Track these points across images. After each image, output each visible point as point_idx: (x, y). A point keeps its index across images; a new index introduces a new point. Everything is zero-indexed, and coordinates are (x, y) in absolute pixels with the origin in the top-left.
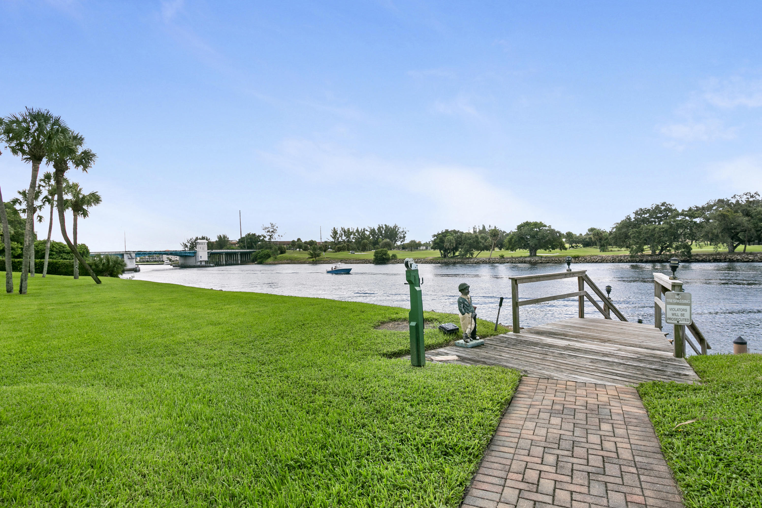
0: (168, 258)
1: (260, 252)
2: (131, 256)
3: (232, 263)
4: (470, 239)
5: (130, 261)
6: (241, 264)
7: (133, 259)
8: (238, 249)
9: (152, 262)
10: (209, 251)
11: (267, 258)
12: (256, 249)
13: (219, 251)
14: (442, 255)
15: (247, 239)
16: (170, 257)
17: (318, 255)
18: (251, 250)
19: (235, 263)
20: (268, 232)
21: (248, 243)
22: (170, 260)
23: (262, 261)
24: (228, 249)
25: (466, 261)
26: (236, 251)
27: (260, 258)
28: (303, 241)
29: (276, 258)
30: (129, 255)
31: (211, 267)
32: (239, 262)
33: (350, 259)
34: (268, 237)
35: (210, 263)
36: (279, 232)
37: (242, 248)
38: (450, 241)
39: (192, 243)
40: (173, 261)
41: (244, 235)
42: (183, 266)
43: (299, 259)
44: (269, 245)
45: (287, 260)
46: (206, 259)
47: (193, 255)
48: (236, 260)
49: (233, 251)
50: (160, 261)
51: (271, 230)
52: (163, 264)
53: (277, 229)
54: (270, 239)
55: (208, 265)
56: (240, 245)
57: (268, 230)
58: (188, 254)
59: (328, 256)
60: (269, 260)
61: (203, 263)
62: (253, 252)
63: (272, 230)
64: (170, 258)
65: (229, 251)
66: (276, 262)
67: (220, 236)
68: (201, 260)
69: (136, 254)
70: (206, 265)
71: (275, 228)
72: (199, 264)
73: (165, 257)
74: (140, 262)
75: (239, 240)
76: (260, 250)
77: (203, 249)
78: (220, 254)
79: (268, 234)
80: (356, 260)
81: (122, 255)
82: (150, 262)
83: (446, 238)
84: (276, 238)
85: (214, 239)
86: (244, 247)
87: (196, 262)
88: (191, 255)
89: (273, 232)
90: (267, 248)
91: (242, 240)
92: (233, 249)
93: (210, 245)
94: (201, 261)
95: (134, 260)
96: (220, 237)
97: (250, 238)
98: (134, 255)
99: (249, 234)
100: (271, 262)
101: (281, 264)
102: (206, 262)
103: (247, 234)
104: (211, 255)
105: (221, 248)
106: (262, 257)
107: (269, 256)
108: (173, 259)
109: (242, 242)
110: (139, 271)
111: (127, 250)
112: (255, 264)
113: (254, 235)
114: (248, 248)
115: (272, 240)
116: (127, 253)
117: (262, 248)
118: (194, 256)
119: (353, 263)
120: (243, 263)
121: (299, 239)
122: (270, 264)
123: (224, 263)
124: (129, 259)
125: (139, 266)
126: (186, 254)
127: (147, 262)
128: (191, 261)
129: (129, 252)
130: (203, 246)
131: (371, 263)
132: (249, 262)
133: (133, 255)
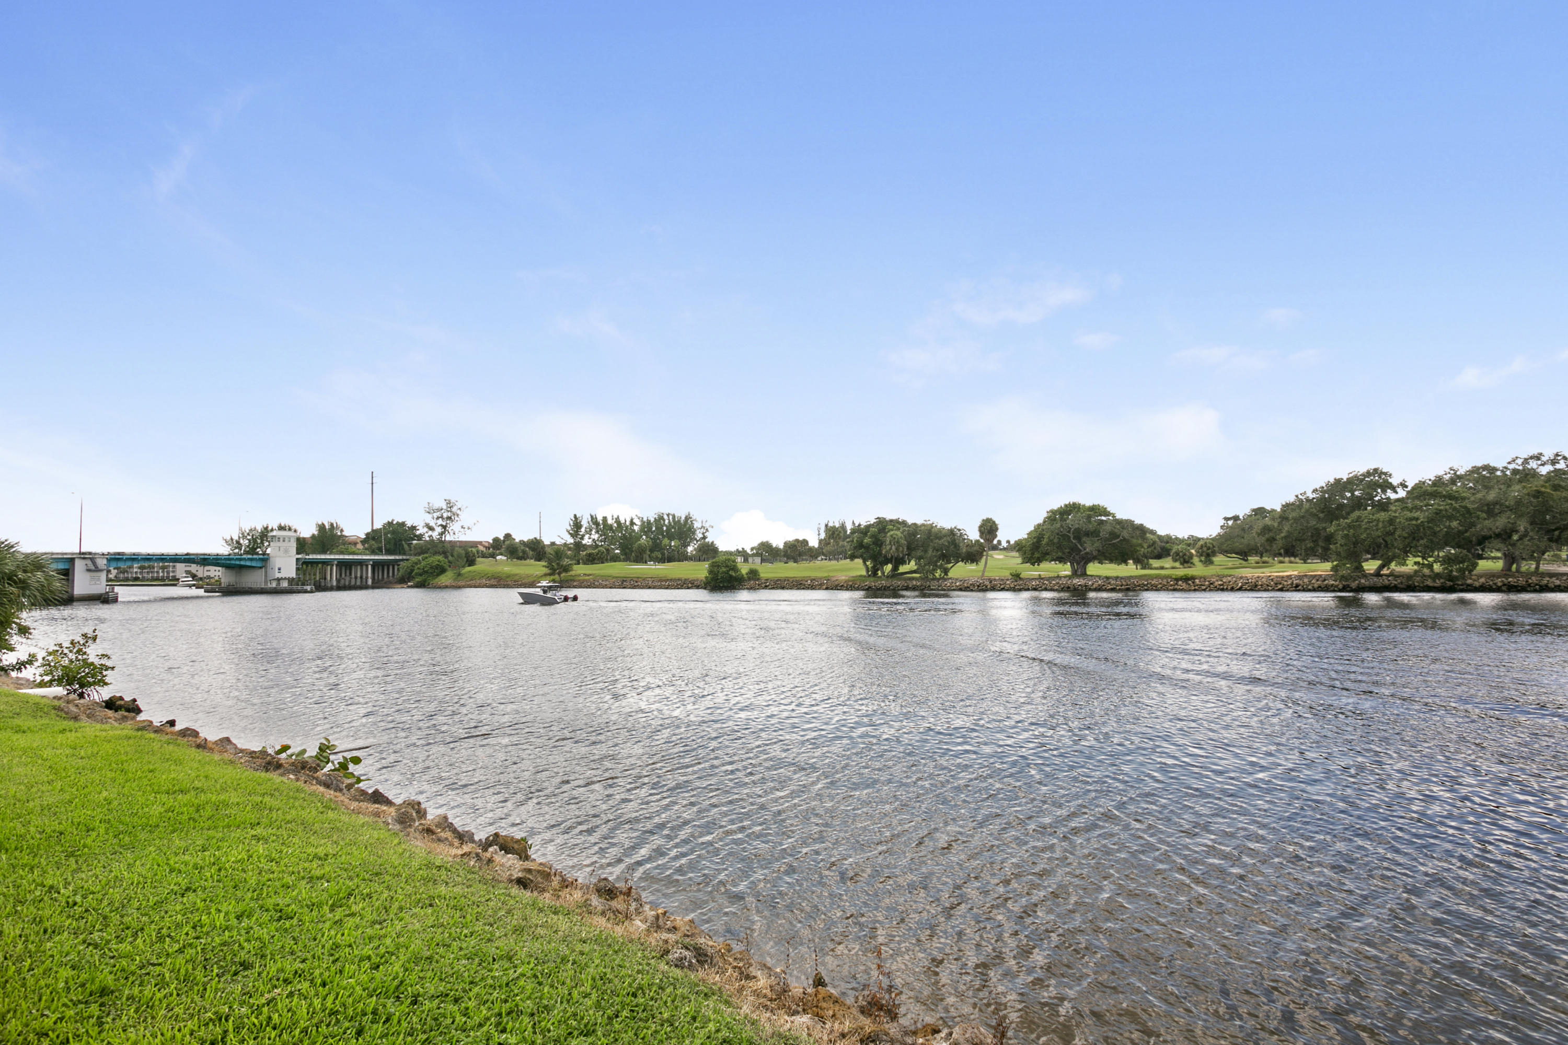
0: (188, 572)
1: (419, 562)
2: (94, 563)
3: (353, 583)
4: (940, 538)
5: (92, 578)
6: (373, 587)
7: (101, 570)
8: (366, 554)
9: (148, 580)
10: (300, 556)
11: (438, 575)
12: (411, 555)
13: (319, 557)
14: (868, 571)
15: (386, 534)
16: (194, 568)
17: (566, 569)
18: (397, 557)
19: (358, 583)
20: (438, 518)
21: (388, 541)
22: (194, 576)
23: (425, 581)
24: (342, 553)
25: (934, 584)
26: (364, 557)
27: (421, 575)
28: (517, 540)
29: (459, 575)
30: (89, 562)
31: (306, 592)
32: (370, 582)
33: (644, 579)
34: (439, 530)
35: (303, 584)
36: (465, 518)
37: (373, 552)
38: (898, 542)
39: (254, 540)
40: (201, 579)
41: (378, 525)
42: (230, 591)
43: (516, 578)
44: (441, 548)
45: (489, 578)
46: (293, 574)
47: (259, 564)
48: (361, 577)
49: (356, 557)
50: (167, 578)
51: (445, 515)
52: (175, 585)
53: (458, 512)
54: (441, 534)
55: (299, 587)
56: (371, 547)
57: (438, 514)
58: (248, 563)
59: (588, 572)
60: (444, 579)
61: (285, 584)
62: (402, 560)
63: (449, 514)
64: (194, 571)
65: (347, 557)
66: (460, 583)
67: (323, 524)
68: (278, 575)
69: (109, 560)
70: (294, 587)
71: (454, 509)
72: (274, 585)
73: (181, 568)
74: (117, 579)
75: (367, 534)
76: (420, 558)
77: (286, 551)
78: (325, 563)
79: (440, 522)
80: (661, 581)
81: (71, 561)
82: (143, 579)
83: (889, 534)
84: (458, 534)
85: (308, 531)
86: (380, 549)
87: (266, 582)
88: (254, 564)
89: (449, 518)
90: (435, 553)
91: (373, 537)
92: (353, 553)
93: (302, 545)
94: (279, 580)
95: (103, 576)
96: (321, 527)
97: (393, 532)
98: (105, 562)
99: (390, 524)
100: (448, 583)
101: (475, 587)
102: (291, 581)
103: (386, 521)
104: (304, 566)
105: (324, 552)
106: (427, 572)
107: (442, 571)
108: (200, 575)
109: (373, 539)
110: (115, 600)
111: (83, 550)
112: (409, 587)
113: (403, 524)
114: (389, 552)
115: (448, 538)
116: (83, 555)
117: (427, 553)
118: (261, 568)
119: (654, 588)
120: (377, 585)
121: (508, 536)
122: (446, 587)
123: (335, 583)
124: (89, 570)
125: (117, 589)
126: (242, 563)
127: (136, 581)
128: (255, 579)
129: (90, 553)
130: (286, 544)
131: (698, 587)
132: (391, 583)
133: (102, 563)
